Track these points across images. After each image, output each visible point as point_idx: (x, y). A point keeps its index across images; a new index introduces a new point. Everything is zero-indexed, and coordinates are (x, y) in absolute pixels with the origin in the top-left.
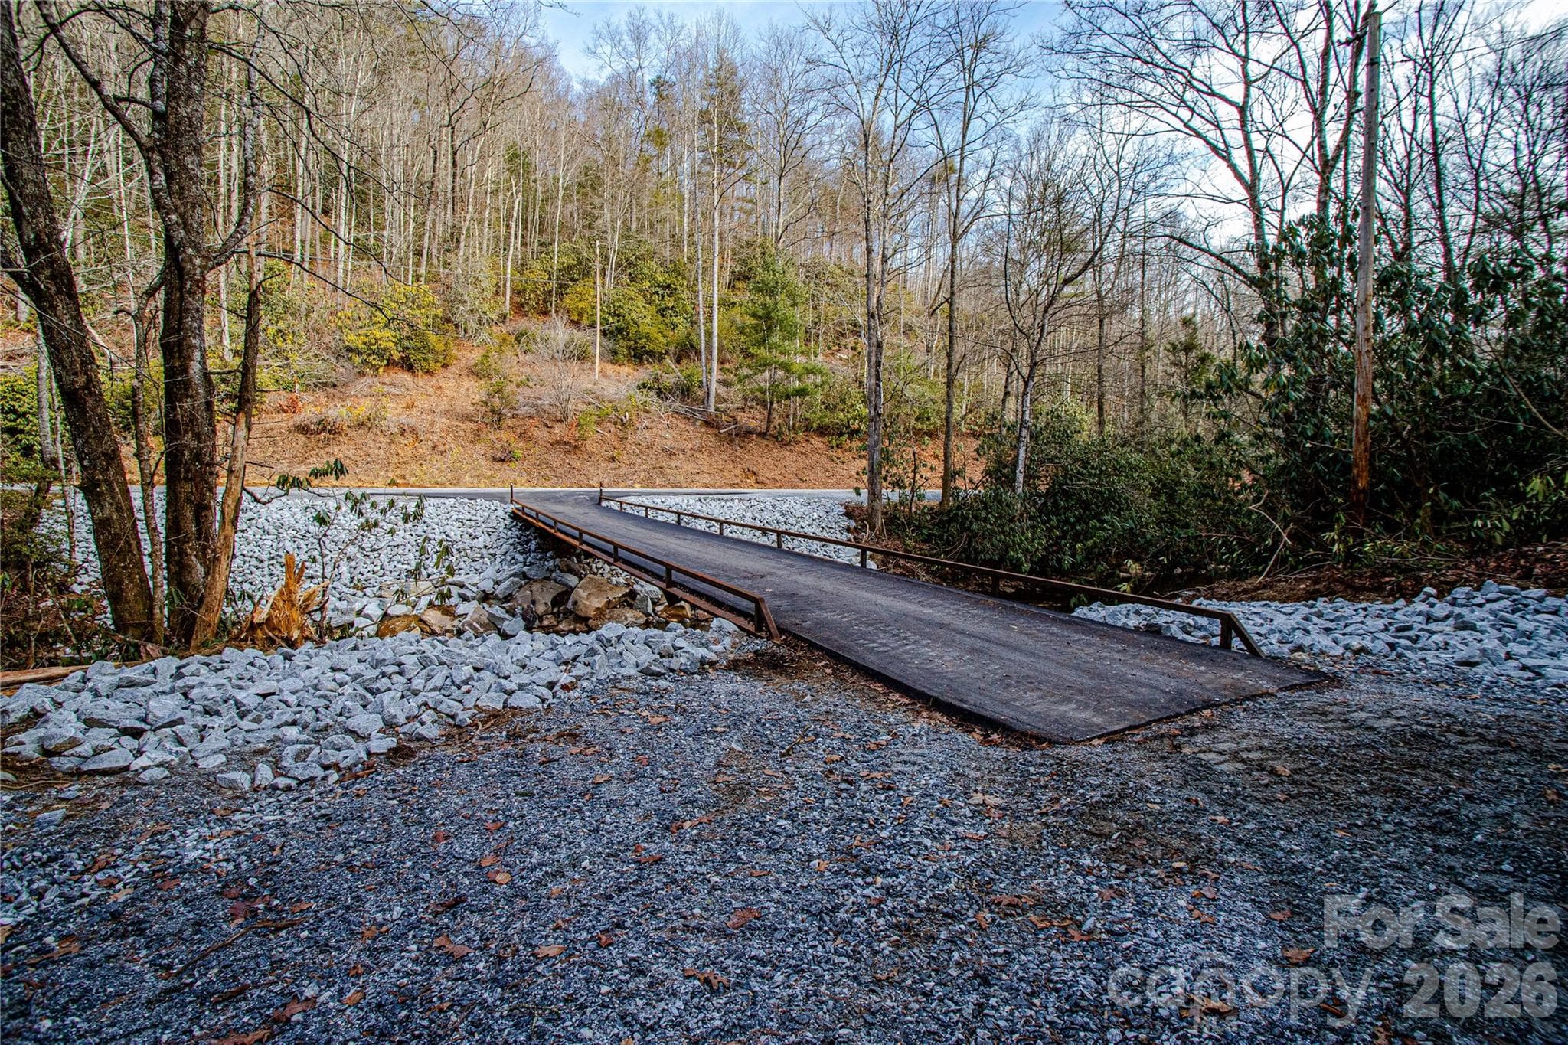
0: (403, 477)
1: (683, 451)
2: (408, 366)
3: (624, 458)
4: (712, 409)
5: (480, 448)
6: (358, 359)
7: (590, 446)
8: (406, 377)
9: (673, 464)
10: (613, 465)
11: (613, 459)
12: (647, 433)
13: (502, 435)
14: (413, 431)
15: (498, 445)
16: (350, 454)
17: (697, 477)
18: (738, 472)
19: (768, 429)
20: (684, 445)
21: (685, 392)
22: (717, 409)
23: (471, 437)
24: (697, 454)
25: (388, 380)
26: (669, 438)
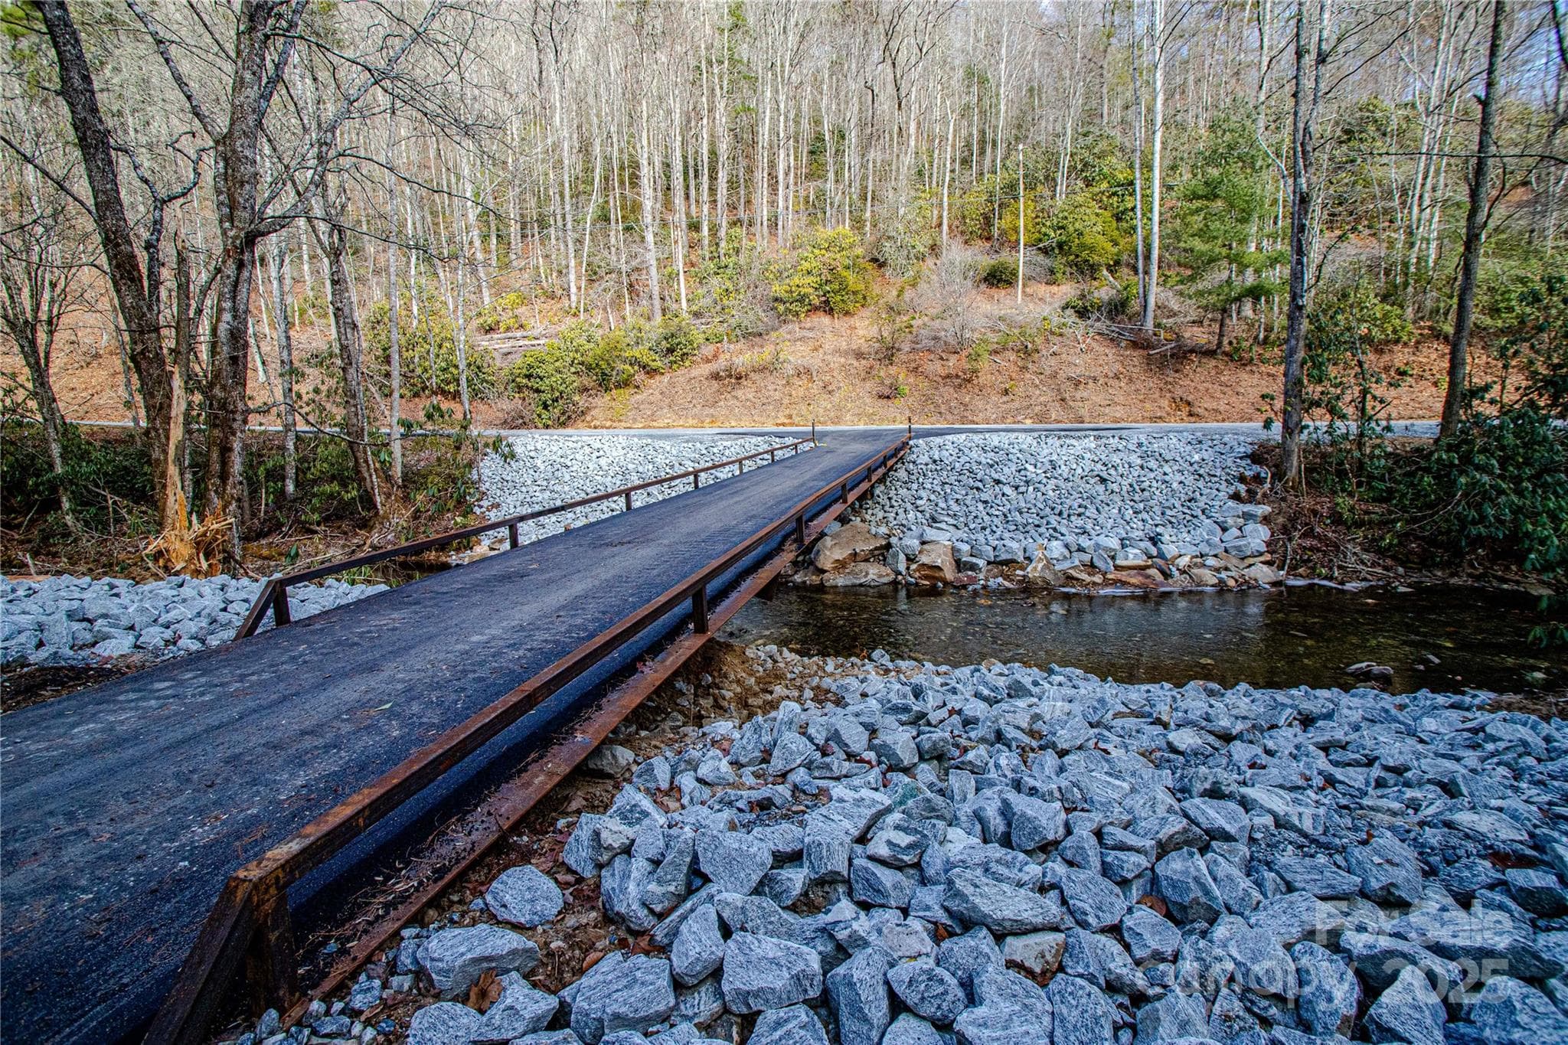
0: (790, 417)
1: (1095, 379)
2: (827, 308)
3: (1020, 391)
4: (1149, 325)
5: (868, 385)
6: (781, 308)
7: (984, 378)
8: (826, 320)
9: (1078, 395)
10: (1005, 399)
11: (1006, 392)
12: (1053, 361)
13: (893, 370)
14: (808, 371)
15: (887, 382)
16: (750, 396)
17: (1107, 410)
18: (1165, 403)
19: (1220, 344)
20: (1096, 372)
21: (1117, 309)
22: (1158, 325)
23: (863, 374)
24: (1111, 382)
25: (808, 325)
26: (1079, 364)
